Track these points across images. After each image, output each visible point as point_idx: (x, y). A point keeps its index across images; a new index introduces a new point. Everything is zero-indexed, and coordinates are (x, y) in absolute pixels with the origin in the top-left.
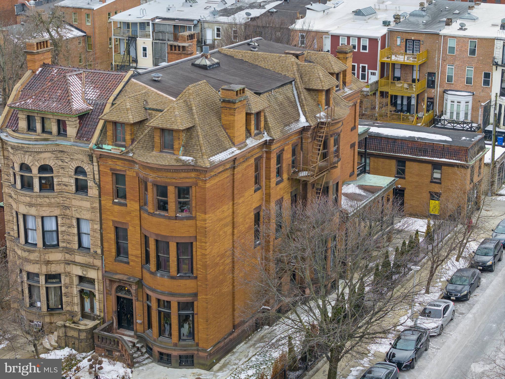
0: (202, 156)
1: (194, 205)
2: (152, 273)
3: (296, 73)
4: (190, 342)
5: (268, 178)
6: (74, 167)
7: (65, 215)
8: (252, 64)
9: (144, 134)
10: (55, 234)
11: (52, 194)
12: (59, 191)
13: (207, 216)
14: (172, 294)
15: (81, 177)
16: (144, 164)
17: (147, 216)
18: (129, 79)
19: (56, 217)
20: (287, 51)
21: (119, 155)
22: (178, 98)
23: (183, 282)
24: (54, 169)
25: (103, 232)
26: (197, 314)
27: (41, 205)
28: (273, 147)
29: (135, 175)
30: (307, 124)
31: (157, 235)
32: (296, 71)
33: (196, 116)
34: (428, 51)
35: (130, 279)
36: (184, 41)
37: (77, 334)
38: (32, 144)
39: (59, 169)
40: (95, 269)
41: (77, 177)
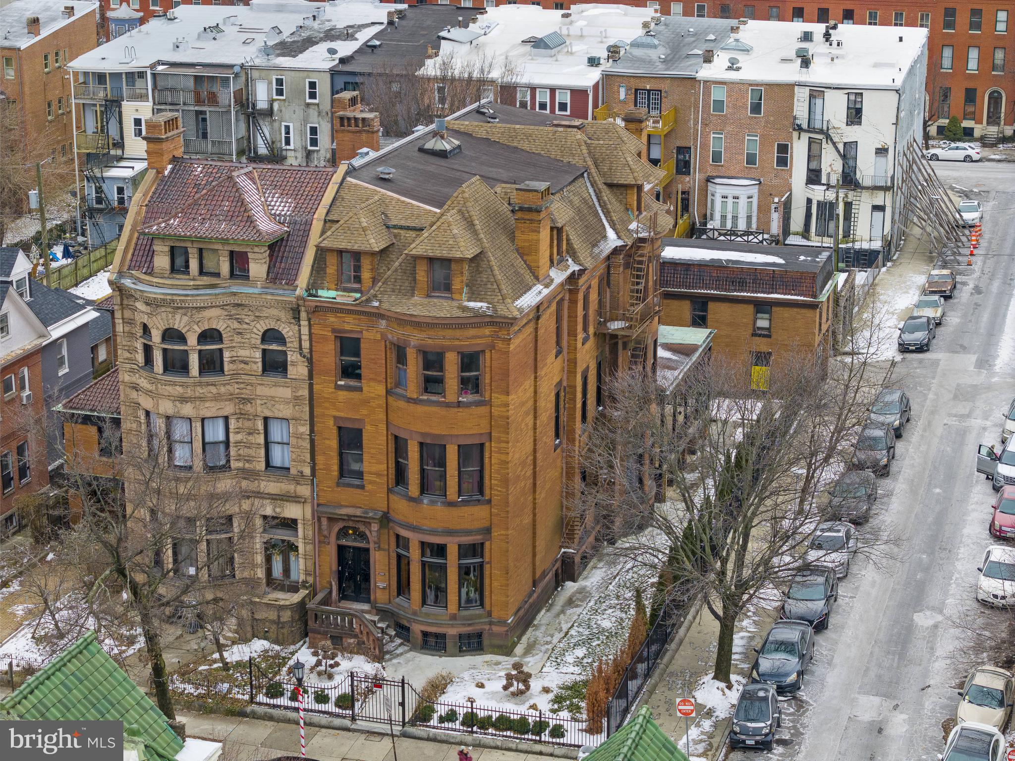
0: (503, 299)
1: (487, 381)
2: (411, 499)
3: (588, 159)
4: (478, 611)
5: (573, 334)
6: (262, 331)
7: (242, 414)
8: (508, 146)
9: (393, 268)
10: (222, 448)
11: (222, 378)
12: (232, 372)
13: (511, 397)
14: (450, 533)
15: (274, 347)
16: (405, 318)
17: (406, 404)
18: (344, 179)
19: (226, 419)
20: (555, 122)
21: (352, 305)
22: (446, 207)
23: (466, 511)
24: (224, 336)
25: (316, 438)
26: (490, 563)
27: (202, 399)
28: (581, 281)
29: (379, 337)
30: (620, 243)
31: (424, 435)
32: (586, 155)
33: (482, 236)
34: (676, 110)
35: (367, 513)
36: (344, 109)
37: (276, 613)
38: (192, 295)
39: (233, 336)
40: (300, 502)
41: (266, 347)
